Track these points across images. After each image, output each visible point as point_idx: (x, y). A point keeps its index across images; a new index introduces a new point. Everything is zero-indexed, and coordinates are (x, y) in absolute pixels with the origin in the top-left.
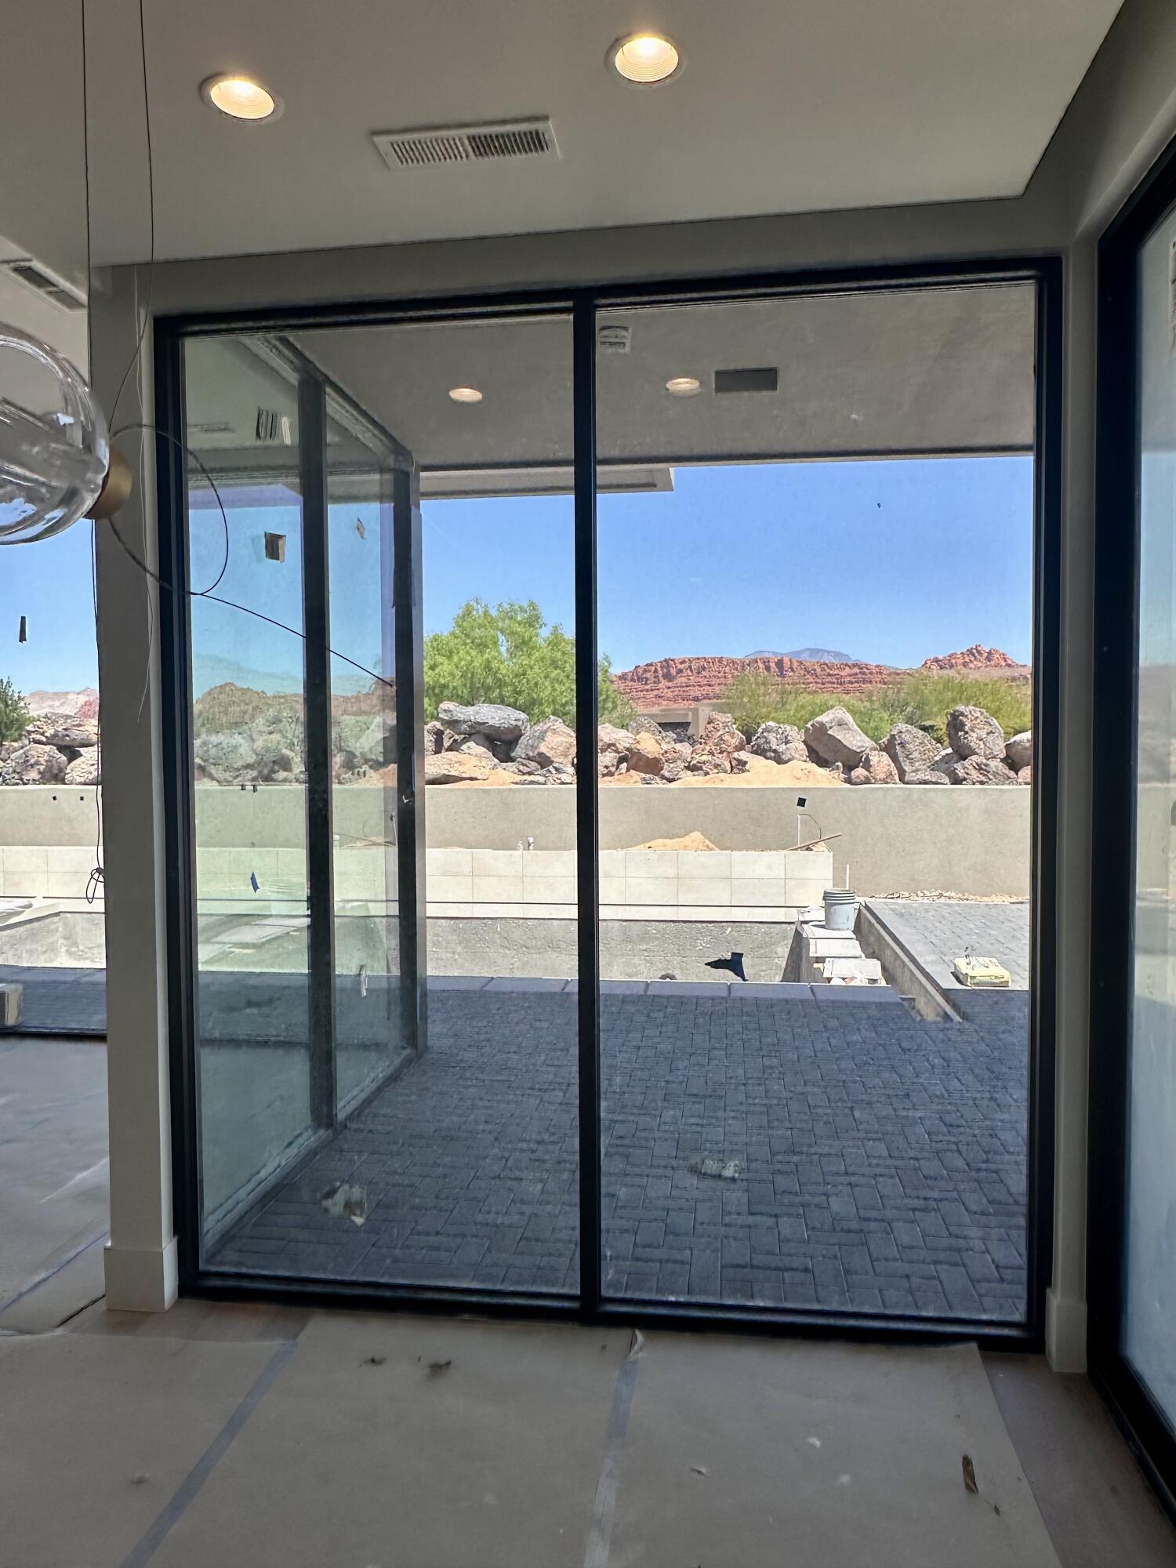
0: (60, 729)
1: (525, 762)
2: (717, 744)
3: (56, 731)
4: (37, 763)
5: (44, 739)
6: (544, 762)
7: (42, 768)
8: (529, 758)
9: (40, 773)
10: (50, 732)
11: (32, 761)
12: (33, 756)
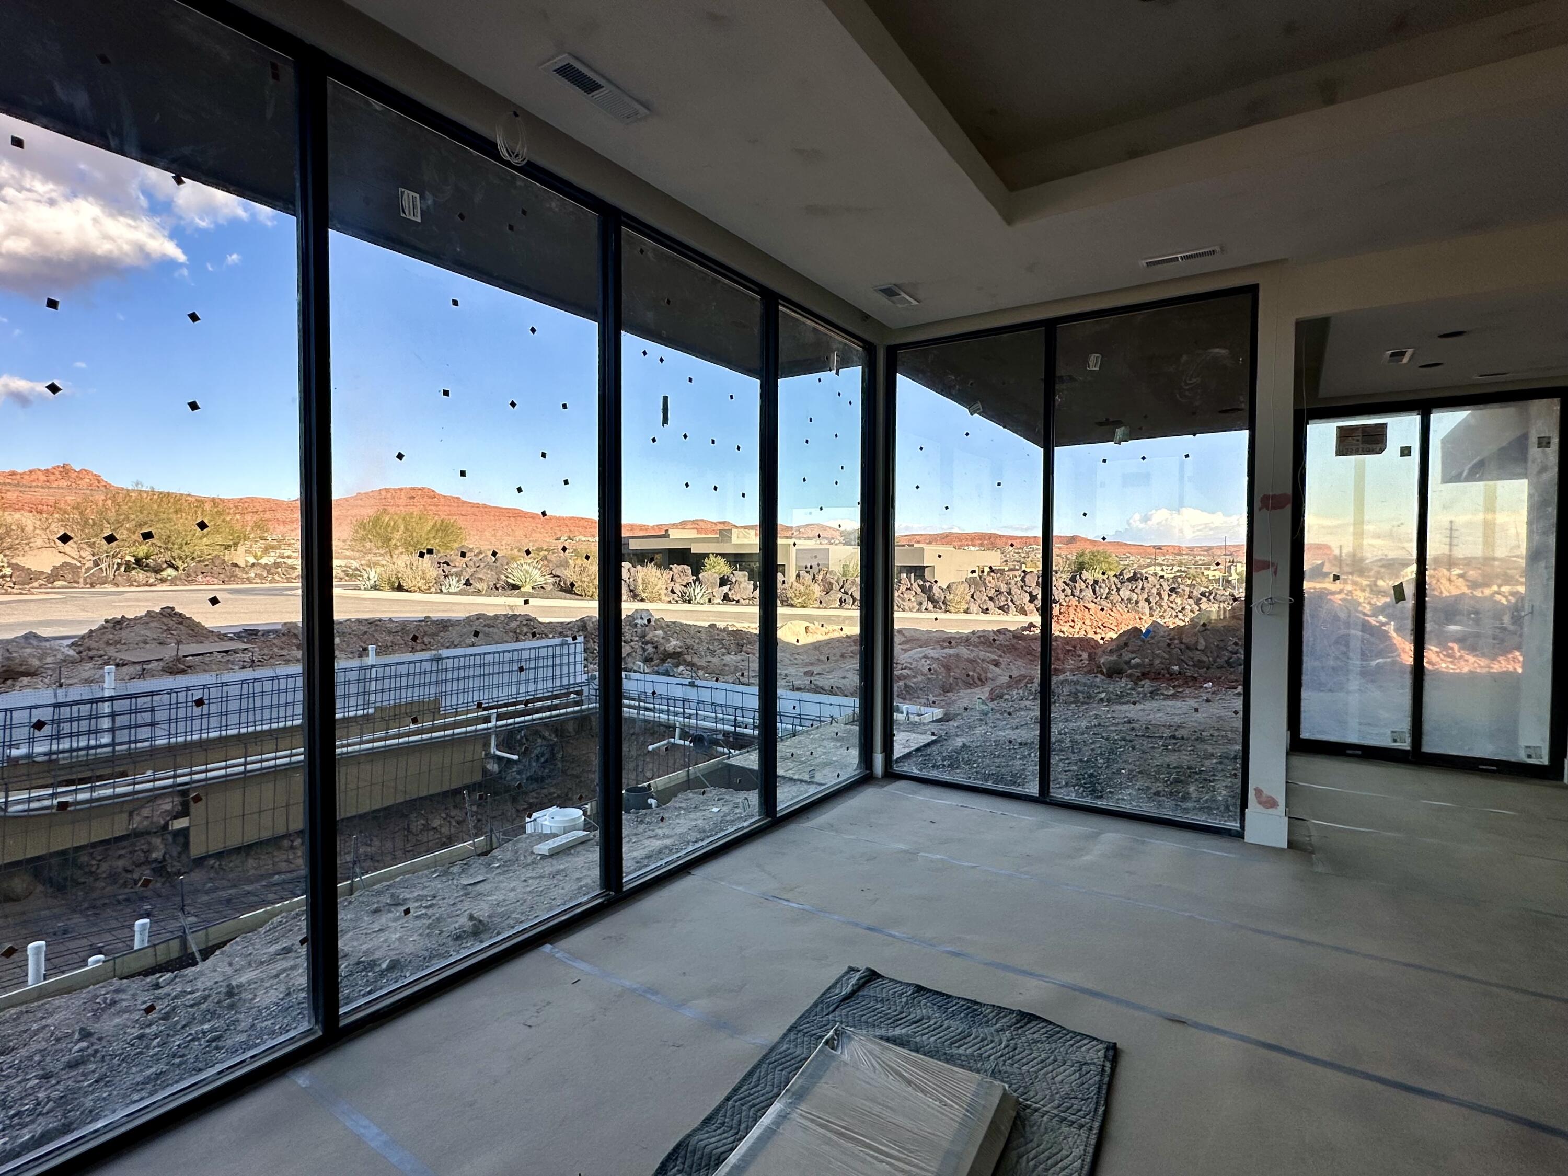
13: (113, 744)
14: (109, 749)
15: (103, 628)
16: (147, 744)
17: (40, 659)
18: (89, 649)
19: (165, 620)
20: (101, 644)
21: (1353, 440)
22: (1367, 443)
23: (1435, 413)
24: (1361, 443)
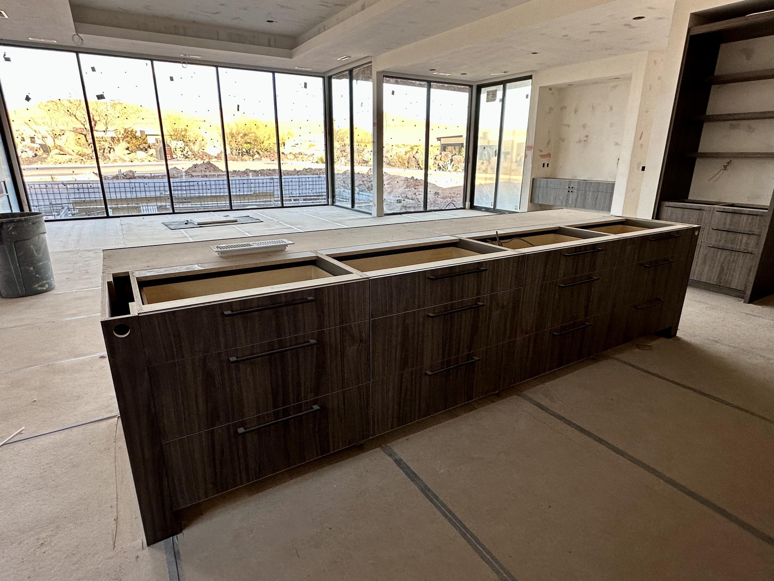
13: (186, 194)
14: (186, 195)
15: (192, 167)
16: (194, 195)
17: (177, 174)
18: (189, 173)
19: (207, 165)
20: (191, 172)
21: (490, 96)
22: (493, 97)
23: (508, 85)
24: (492, 97)
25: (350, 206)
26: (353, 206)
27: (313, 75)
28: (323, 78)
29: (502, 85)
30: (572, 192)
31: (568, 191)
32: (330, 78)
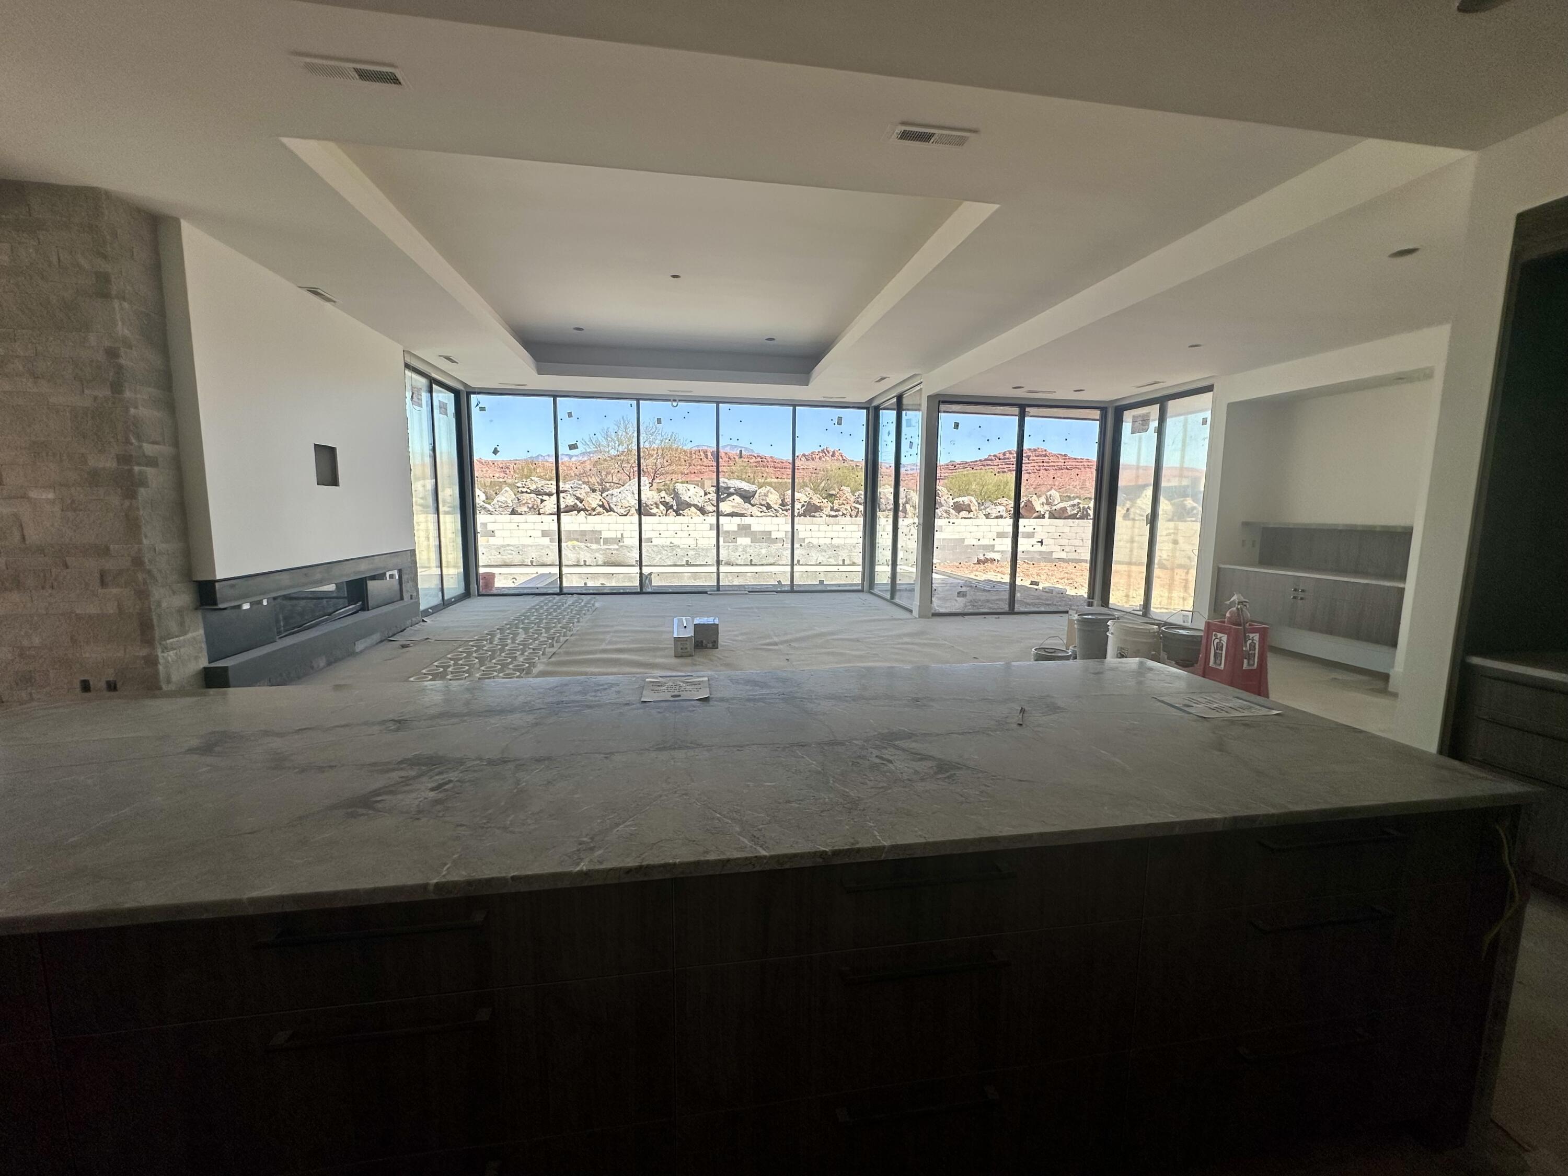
0: (539, 486)
1: (761, 506)
2: (845, 500)
3: (537, 487)
4: (527, 503)
5: (529, 491)
6: (769, 507)
7: (530, 506)
8: (761, 505)
9: (528, 507)
10: (533, 487)
11: (524, 502)
12: (524, 499)
21: (1137, 424)
22: (1143, 425)
23: (1171, 404)
24: (1141, 425)
25: (888, 596)
26: (892, 597)
27: (851, 406)
28: (868, 409)
29: (1158, 406)
30: (1302, 599)
31: (1295, 598)
32: (877, 409)
